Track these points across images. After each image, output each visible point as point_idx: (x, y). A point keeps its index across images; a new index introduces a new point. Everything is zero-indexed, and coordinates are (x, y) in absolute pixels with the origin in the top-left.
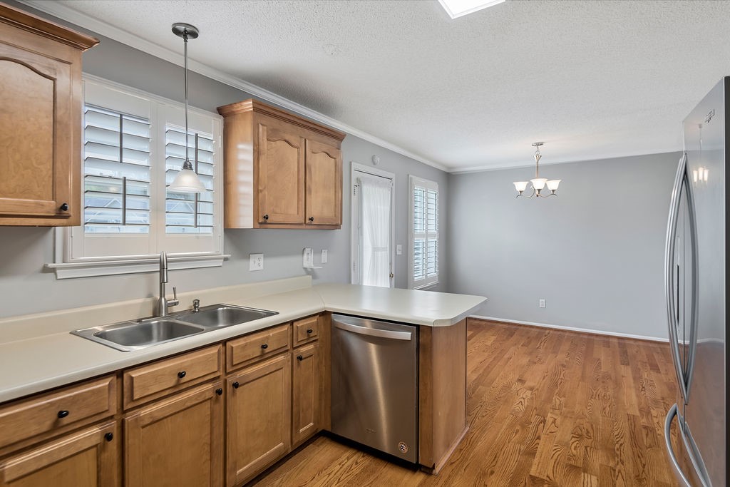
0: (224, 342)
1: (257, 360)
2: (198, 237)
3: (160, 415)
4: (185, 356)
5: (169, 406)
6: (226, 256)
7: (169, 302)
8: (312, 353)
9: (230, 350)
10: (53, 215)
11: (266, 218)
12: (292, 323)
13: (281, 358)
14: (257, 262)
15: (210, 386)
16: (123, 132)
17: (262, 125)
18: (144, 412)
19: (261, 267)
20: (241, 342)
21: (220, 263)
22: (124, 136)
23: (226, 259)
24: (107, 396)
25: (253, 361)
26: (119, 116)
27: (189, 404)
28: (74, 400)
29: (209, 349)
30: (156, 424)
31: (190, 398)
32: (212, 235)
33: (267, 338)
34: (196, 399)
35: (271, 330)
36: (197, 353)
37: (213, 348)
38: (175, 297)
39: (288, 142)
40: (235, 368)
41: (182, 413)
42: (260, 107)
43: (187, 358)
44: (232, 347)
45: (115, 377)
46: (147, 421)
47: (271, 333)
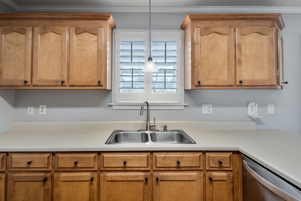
0: (152, 152)
1: (174, 169)
2: (168, 94)
3: (115, 179)
4: (129, 154)
5: (120, 176)
6: (186, 104)
7: (151, 125)
8: (225, 179)
9: (155, 157)
10: (97, 85)
11: (199, 82)
12: (204, 152)
13: (195, 174)
14: (207, 109)
15: (142, 174)
16: (133, 49)
17: (196, 27)
18: (109, 174)
19: (211, 113)
20: (163, 155)
21: (182, 108)
22: (133, 51)
23: (185, 106)
24: (93, 161)
25: (172, 169)
26: (131, 43)
27: (130, 179)
28: (82, 158)
29: (142, 153)
30: (114, 183)
31: (131, 176)
32: (176, 93)
33: (182, 157)
34: (134, 178)
35: (185, 153)
36: (135, 153)
37: (144, 153)
38: (155, 123)
39: (219, 33)
40: (158, 169)
41: (127, 182)
42: (195, 17)
43: (130, 155)
44: (156, 157)
45: (97, 154)
46: (109, 179)
47: (185, 155)
